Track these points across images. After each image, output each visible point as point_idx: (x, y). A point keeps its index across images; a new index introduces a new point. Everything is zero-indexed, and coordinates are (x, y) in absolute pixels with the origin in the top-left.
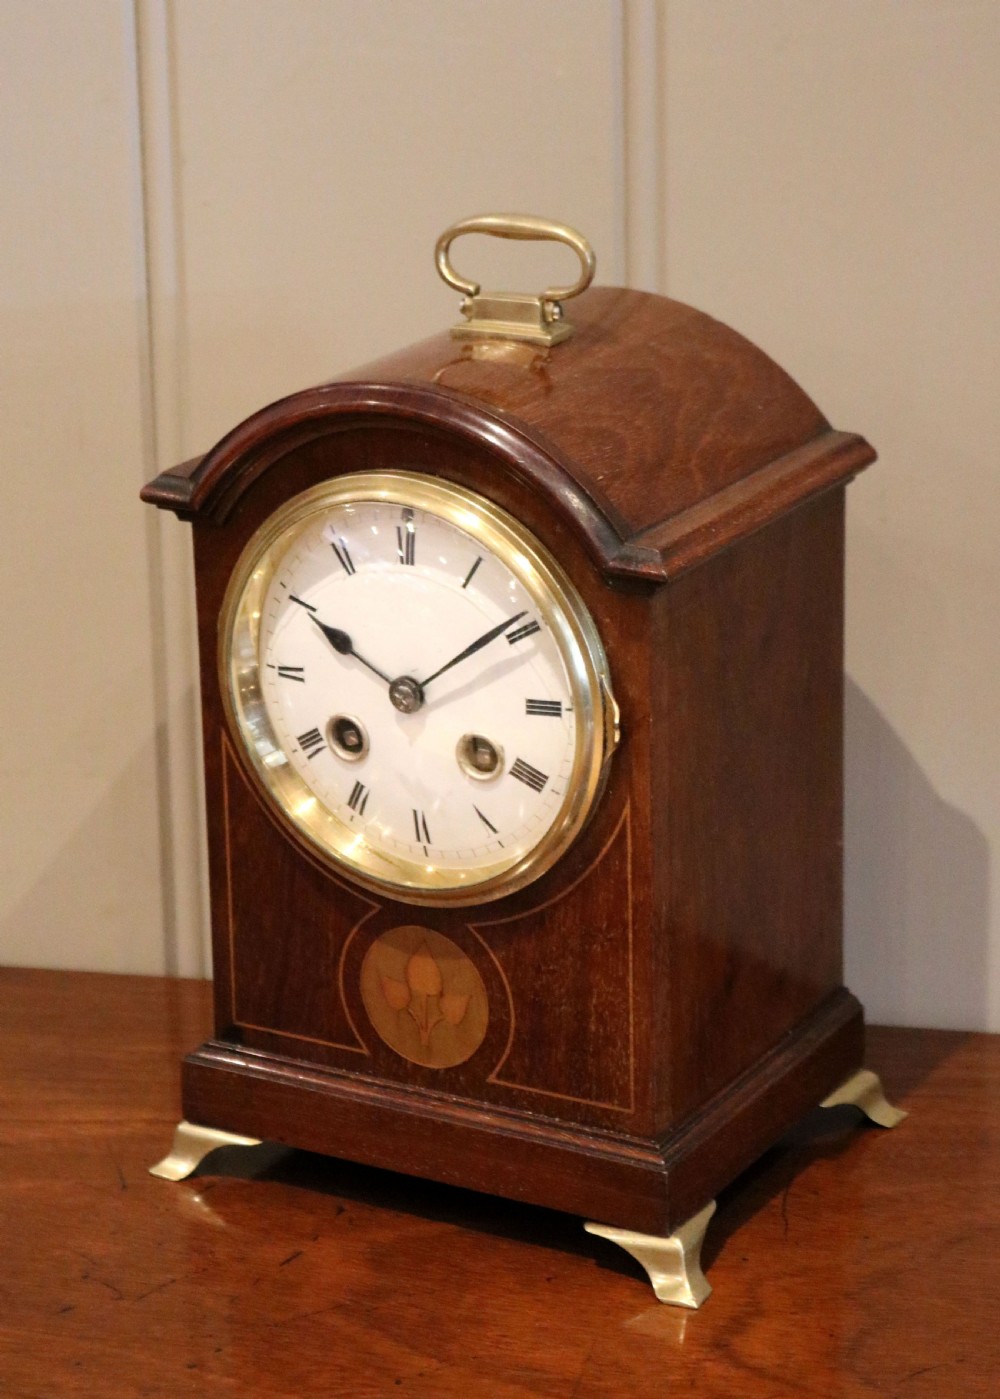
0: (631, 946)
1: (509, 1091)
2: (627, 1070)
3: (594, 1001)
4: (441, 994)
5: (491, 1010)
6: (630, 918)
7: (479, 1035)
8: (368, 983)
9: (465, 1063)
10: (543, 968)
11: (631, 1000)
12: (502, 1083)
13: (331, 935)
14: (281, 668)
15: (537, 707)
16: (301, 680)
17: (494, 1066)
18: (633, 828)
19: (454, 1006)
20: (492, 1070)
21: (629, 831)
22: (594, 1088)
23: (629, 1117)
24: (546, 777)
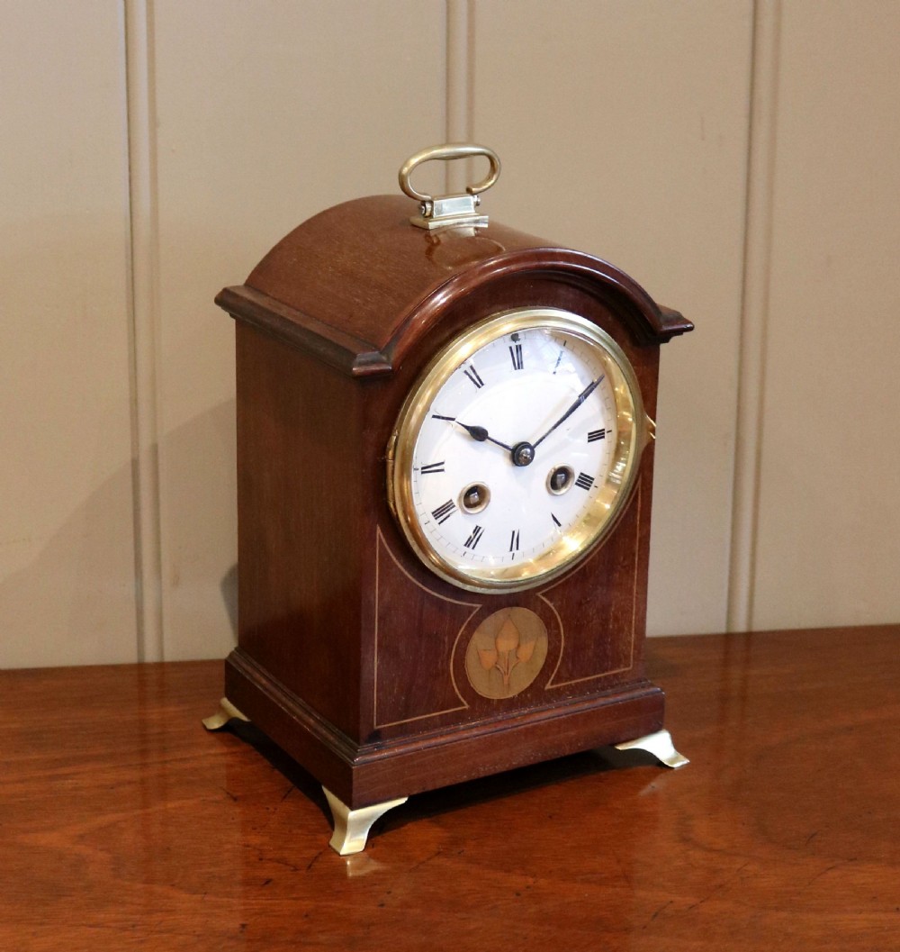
0: (636, 566)
1: (558, 689)
2: (630, 643)
3: (613, 609)
4: (519, 646)
5: (549, 642)
6: (637, 548)
7: (540, 662)
8: (471, 659)
9: (531, 685)
10: (583, 601)
11: (634, 599)
12: (554, 686)
13: (446, 639)
14: (423, 468)
15: (595, 436)
16: (442, 470)
17: (549, 677)
18: (642, 491)
19: (526, 651)
20: (547, 682)
21: (640, 494)
22: (610, 663)
23: (629, 671)
24: (593, 479)
